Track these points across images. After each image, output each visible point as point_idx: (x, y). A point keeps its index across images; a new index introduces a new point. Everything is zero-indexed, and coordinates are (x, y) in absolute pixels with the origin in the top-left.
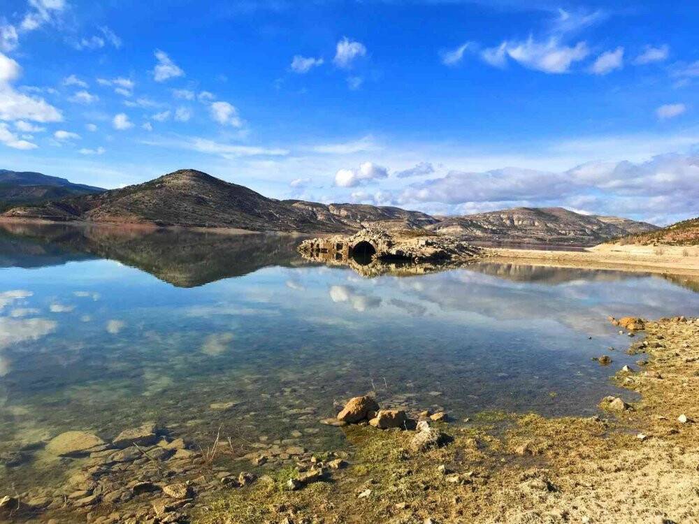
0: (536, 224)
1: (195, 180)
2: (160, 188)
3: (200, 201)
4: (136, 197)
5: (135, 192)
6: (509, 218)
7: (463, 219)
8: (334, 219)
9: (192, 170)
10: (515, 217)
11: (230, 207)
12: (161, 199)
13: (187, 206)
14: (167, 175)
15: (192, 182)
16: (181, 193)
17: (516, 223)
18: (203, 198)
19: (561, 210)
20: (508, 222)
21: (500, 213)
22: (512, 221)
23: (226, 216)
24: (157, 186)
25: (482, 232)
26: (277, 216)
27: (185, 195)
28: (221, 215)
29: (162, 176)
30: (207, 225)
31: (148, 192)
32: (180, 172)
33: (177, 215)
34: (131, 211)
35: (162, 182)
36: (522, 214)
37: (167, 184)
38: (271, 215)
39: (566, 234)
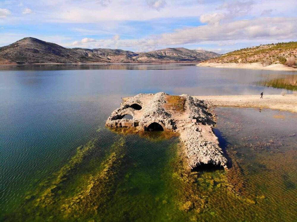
0: (174, 54)
1: (32, 42)
2: (17, 46)
3: (36, 51)
4: (6, 51)
5: (6, 49)
6: (164, 53)
7: (147, 54)
8: (96, 55)
9: (30, 38)
10: (166, 52)
11: (50, 53)
12: (18, 52)
13: (30, 54)
14: (19, 40)
15: (31, 43)
16: (26, 48)
17: (167, 54)
18: (37, 50)
19: (183, 48)
20: (164, 54)
21: (161, 50)
22: (165, 54)
23: (48, 57)
24: (15, 46)
25: (155, 58)
26: (71, 56)
27: (29, 49)
28: (46, 57)
29: (17, 41)
30: (40, 62)
31: (12, 49)
32: (25, 39)
33: (26, 58)
34: (5, 58)
35: (18, 44)
36: (169, 50)
37: (20, 45)
38: (68, 55)
39: (185, 58)
